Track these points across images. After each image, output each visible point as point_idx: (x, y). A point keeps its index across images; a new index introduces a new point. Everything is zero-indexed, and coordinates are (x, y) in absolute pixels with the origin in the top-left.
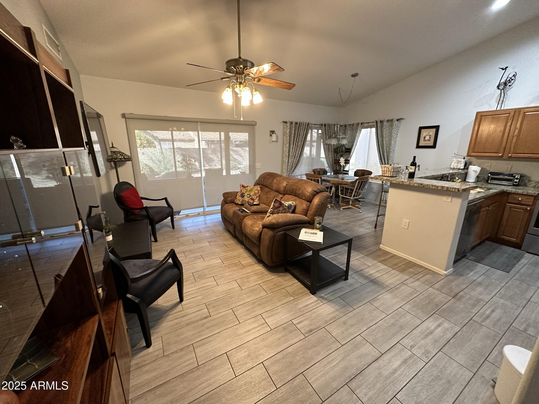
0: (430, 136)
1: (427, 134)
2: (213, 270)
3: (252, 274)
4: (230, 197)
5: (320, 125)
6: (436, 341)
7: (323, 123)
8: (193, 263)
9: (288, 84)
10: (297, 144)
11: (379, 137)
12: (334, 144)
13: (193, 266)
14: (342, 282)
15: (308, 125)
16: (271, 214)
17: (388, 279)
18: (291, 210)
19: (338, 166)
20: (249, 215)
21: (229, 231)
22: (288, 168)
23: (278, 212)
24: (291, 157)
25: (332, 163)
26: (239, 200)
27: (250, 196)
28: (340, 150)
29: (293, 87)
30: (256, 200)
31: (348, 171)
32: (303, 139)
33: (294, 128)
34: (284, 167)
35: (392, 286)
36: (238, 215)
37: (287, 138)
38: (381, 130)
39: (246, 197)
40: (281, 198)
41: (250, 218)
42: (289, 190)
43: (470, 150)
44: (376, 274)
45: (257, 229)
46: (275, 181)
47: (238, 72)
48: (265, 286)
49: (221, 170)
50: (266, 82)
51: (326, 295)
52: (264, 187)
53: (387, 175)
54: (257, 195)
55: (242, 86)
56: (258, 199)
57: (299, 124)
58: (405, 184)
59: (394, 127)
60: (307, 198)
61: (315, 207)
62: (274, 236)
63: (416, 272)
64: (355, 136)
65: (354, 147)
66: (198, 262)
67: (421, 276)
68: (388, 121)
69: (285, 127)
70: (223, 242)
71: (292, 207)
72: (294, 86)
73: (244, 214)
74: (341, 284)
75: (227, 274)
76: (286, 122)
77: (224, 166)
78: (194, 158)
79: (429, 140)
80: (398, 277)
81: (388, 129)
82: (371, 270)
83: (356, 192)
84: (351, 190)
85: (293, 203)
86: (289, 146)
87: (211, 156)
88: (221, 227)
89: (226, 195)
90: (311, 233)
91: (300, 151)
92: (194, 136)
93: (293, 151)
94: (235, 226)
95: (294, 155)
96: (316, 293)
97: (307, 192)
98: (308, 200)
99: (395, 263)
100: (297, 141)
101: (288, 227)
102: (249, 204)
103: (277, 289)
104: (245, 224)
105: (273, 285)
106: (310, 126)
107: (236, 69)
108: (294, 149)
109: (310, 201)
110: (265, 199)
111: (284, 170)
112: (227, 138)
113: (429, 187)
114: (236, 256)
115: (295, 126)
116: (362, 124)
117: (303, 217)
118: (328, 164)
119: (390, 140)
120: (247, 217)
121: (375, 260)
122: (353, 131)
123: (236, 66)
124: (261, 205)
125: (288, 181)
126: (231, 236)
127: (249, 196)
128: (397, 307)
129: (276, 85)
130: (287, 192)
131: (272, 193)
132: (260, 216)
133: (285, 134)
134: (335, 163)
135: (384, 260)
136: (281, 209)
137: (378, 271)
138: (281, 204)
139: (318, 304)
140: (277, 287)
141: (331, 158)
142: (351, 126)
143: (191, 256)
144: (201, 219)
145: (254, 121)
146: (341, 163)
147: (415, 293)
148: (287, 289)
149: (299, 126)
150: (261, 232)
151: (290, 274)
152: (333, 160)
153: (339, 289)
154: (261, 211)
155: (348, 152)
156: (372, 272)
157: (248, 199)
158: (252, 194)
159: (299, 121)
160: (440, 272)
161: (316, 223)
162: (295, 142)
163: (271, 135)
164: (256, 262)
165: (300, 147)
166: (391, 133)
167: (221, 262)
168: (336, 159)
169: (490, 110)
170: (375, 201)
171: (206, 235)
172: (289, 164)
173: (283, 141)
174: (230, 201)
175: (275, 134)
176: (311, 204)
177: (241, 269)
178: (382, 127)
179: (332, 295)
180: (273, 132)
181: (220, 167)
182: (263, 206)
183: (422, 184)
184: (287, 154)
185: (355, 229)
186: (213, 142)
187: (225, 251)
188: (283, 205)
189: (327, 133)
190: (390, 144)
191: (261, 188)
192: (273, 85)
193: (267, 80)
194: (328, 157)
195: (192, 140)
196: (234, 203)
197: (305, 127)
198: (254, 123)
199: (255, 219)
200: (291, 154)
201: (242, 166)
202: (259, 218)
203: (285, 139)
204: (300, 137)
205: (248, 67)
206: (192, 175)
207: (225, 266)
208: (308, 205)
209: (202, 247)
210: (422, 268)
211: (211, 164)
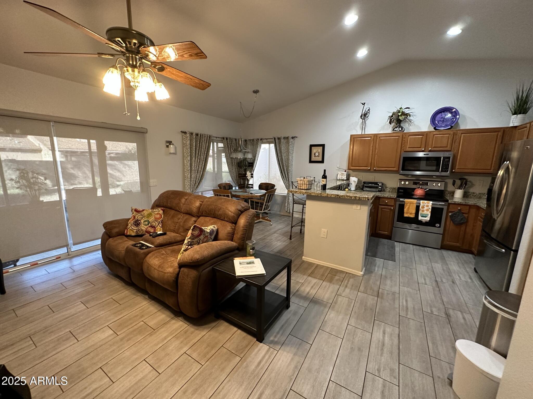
0: (319, 152)
1: (316, 151)
2: (97, 355)
3: (169, 338)
4: (115, 227)
5: (222, 138)
6: (391, 353)
7: (225, 136)
8: (54, 353)
9: (202, 82)
10: (199, 157)
11: (278, 153)
12: (240, 158)
13: (53, 361)
14: (285, 312)
15: (209, 138)
16: (189, 246)
17: (324, 293)
18: (213, 237)
19: (242, 180)
20: (153, 251)
21: (118, 277)
22: (191, 183)
23: (199, 242)
24: (193, 172)
25: (237, 177)
26: (132, 230)
27: (149, 222)
28: (243, 164)
29: (207, 88)
30: (159, 227)
31: (252, 185)
32: (206, 152)
33: (195, 140)
34: (186, 183)
35: (331, 301)
36: (136, 254)
37: (187, 151)
38: (279, 146)
39: (143, 225)
40: (194, 221)
41: (156, 255)
42: (206, 211)
43: (350, 164)
44: (311, 291)
45: (170, 270)
46: (183, 200)
47: (129, 49)
48: (195, 353)
49: (94, 190)
50: (172, 73)
51: (275, 337)
52: (168, 209)
53: (304, 188)
54: (159, 221)
55: (136, 70)
56: (161, 226)
57: (200, 135)
58: (323, 196)
59: (290, 144)
60: (231, 219)
61: (242, 229)
62: (199, 277)
63: (342, 279)
64: (257, 150)
65: (256, 162)
66: (65, 347)
67: (346, 281)
68: (284, 138)
69: (184, 137)
70: (111, 297)
71: (214, 232)
72: (209, 86)
73: (146, 250)
74: (286, 316)
75: (127, 353)
76: (185, 133)
77: (98, 184)
78: (42, 175)
79: (318, 156)
80: (330, 289)
81: (285, 145)
82: (305, 287)
83: (265, 205)
84: (261, 203)
85: (214, 227)
86: (191, 160)
87: (72, 171)
88: (103, 273)
89: (108, 226)
90: (248, 263)
91: (203, 165)
92: (39, 144)
93: (196, 164)
94: (130, 268)
95: (197, 169)
96: (264, 339)
97: (230, 213)
98: (233, 221)
99: (321, 273)
100: (200, 154)
101: (214, 260)
102: (150, 235)
103: (213, 352)
104: (149, 266)
105: (207, 347)
106: (212, 138)
107: (126, 44)
108: (196, 162)
109: (235, 222)
110: (171, 225)
111: (186, 186)
112: (102, 148)
113: (344, 197)
114: (137, 315)
115: (195, 138)
116: (261, 139)
117: (231, 243)
118: (232, 179)
119: (288, 155)
120: (150, 255)
121: (304, 275)
122: (254, 146)
123: (126, 38)
124: (168, 233)
125: (202, 201)
126: (124, 284)
127: (147, 223)
128: (345, 324)
129: (186, 80)
130: (202, 214)
131: (179, 216)
132: (169, 250)
133: (184, 146)
134: (239, 177)
135: (312, 273)
136: (202, 237)
137: (312, 287)
138: (202, 231)
139: (272, 353)
140: (213, 348)
141: (235, 172)
142: (251, 141)
143: (47, 340)
144: (64, 265)
145: (144, 128)
146: (247, 177)
147: (351, 303)
148: (227, 346)
149: (200, 138)
150: (178, 274)
151: (224, 321)
152: (237, 175)
153: (286, 322)
154: (170, 242)
155: (251, 166)
156: (308, 289)
157: (146, 227)
158: (151, 219)
159: (200, 132)
160: (357, 273)
161: (249, 248)
162: (197, 155)
163: (167, 146)
164: (172, 316)
165: (203, 161)
166: (288, 149)
167: (113, 334)
168: (239, 173)
169: (357, 134)
170: (280, 211)
171: (76, 291)
172: (192, 179)
173: (183, 154)
174: (117, 232)
175: (173, 144)
176: (237, 225)
177: (151, 335)
178: (280, 143)
179: (282, 335)
180: (170, 143)
181: (91, 186)
182: (171, 235)
183: (338, 195)
184: (189, 168)
185: (274, 244)
186: (73, 153)
187: (115, 313)
188: (204, 231)
189: (229, 146)
190: (288, 159)
191: (163, 211)
192: (182, 79)
193: (175, 71)
194: (232, 171)
195: (37, 150)
196: (123, 234)
197: (207, 140)
198: (145, 131)
199: (163, 254)
200: (194, 168)
201: (122, 183)
202: (169, 252)
203: (185, 151)
204: (202, 150)
205: (145, 45)
206: (41, 199)
207: (122, 340)
208: (233, 228)
209: (73, 315)
210: (343, 273)
211: (72, 182)
